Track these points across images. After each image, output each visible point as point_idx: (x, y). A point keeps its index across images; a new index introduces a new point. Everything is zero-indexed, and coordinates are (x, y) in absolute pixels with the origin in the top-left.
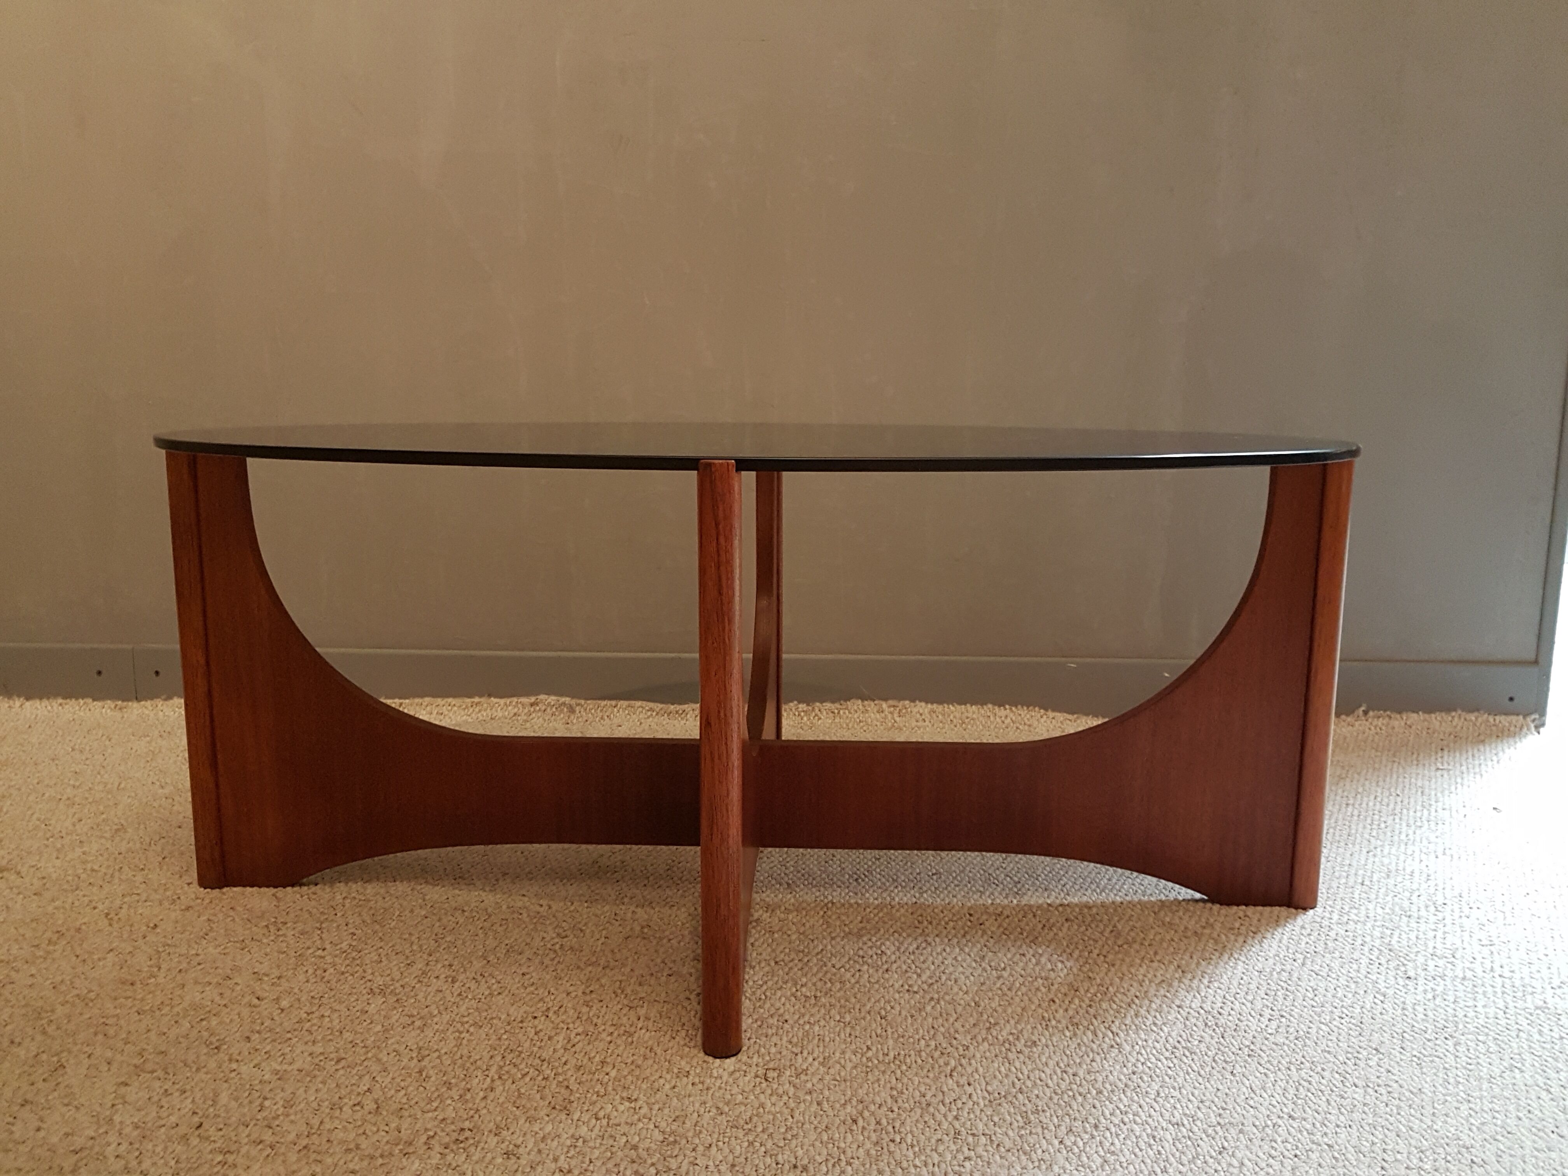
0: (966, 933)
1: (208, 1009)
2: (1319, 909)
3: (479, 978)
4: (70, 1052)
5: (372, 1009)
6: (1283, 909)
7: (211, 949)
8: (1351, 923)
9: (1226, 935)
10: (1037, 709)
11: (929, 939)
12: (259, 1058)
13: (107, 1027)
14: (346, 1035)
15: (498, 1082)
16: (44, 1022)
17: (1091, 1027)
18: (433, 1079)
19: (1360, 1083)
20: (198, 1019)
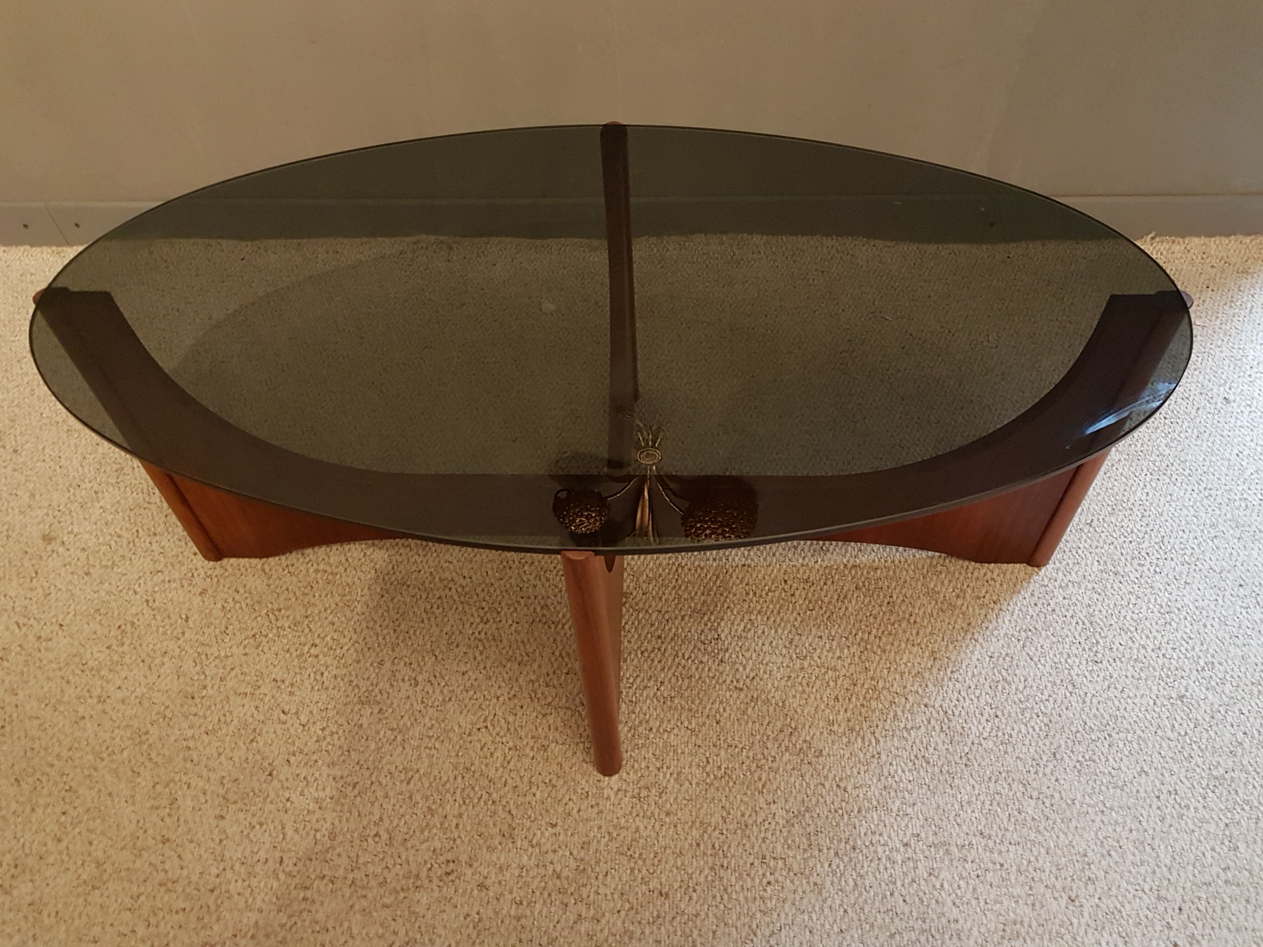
0: (781, 608)
1: (252, 727)
2: (1050, 566)
3: (432, 679)
4: (175, 783)
5: (365, 721)
6: (1022, 566)
7: (234, 648)
8: (1070, 585)
9: (973, 607)
10: (860, 238)
11: (753, 617)
12: (301, 784)
13: (191, 752)
14: (353, 754)
15: (464, 807)
16: (145, 747)
17: (861, 733)
18: (420, 805)
19: (1035, 794)
20: (249, 741)
